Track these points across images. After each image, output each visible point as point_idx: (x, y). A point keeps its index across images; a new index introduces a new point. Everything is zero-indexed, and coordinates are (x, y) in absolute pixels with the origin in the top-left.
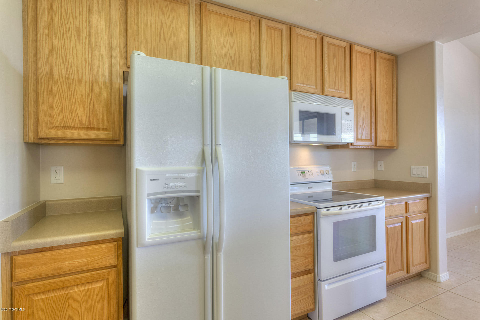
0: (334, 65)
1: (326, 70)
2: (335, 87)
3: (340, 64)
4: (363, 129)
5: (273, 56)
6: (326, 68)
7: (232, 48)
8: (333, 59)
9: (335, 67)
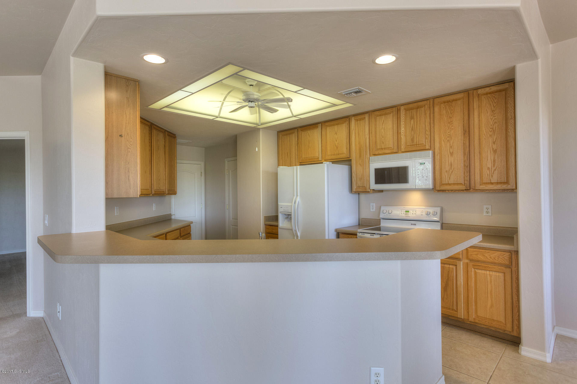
0: (411, 125)
1: (403, 132)
2: (412, 143)
3: (418, 123)
4: (450, 174)
5: (359, 137)
6: (403, 130)
7: (336, 141)
8: (411, 121)
9: (413, 127)
